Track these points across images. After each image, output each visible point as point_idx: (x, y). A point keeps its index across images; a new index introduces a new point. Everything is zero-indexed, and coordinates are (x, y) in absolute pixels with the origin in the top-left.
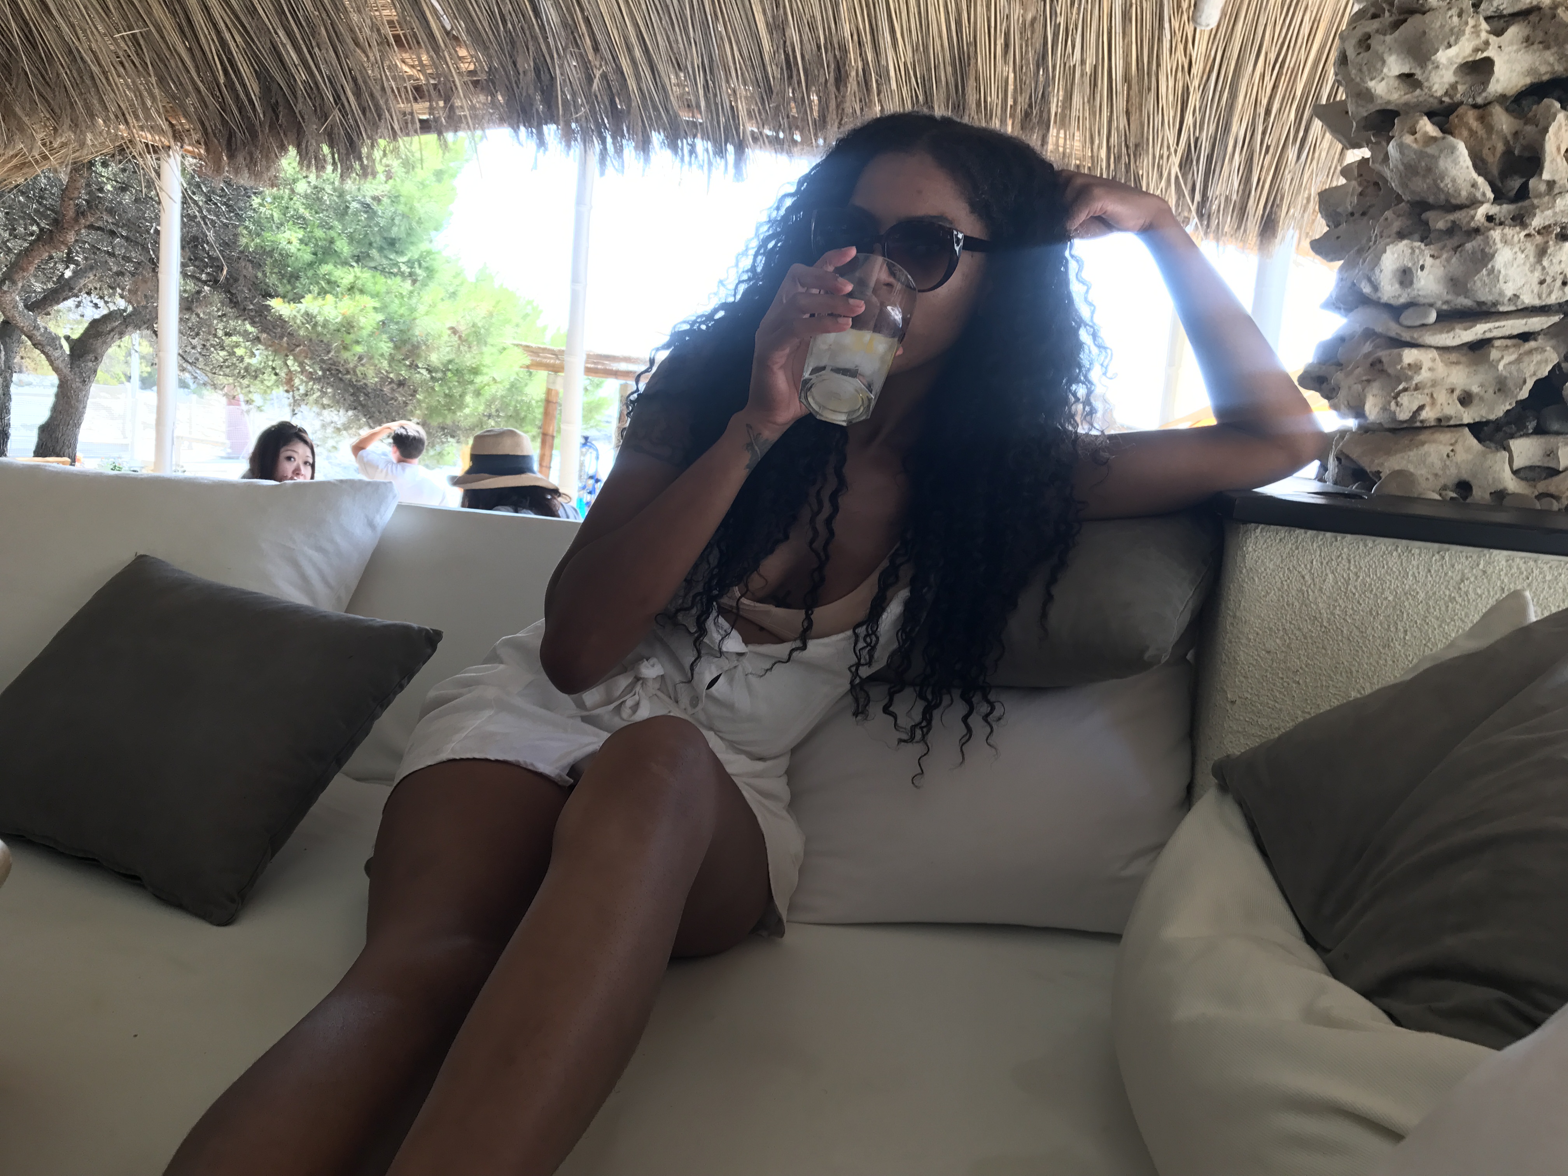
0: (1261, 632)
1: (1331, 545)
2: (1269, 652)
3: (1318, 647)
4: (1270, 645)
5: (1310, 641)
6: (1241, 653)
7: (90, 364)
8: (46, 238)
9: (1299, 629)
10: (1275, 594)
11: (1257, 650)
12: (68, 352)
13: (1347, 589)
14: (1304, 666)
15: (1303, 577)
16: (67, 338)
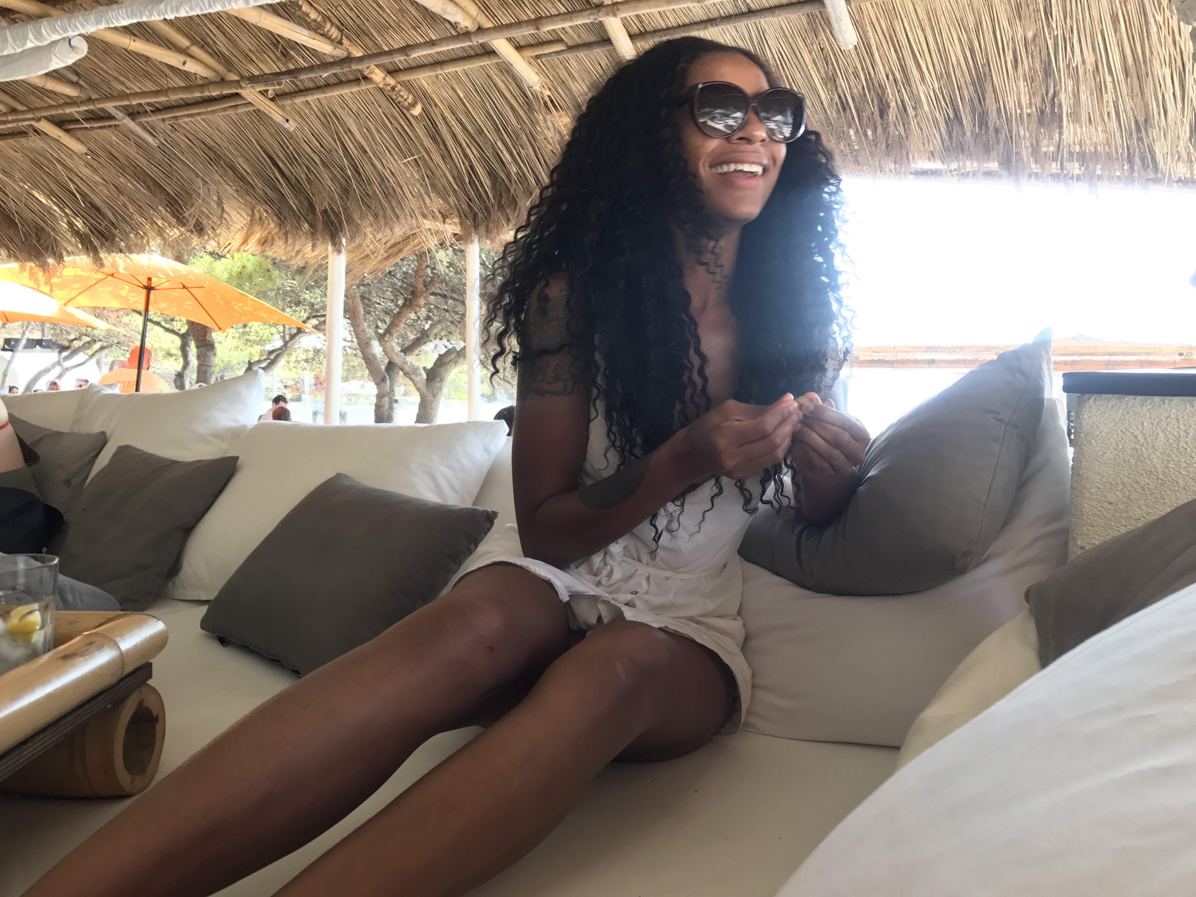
0: (1101, 487)
1: (1160, 408)
2: (1110, 503)
3: (1156, 498)
4: (1111, 497)
5: (1148, 492)
6: (1086, 505)
7: (438, 384)
8: (409, 304)
9: (1137, 482)
10: (1111, 453)
11: (1099, 502)
12: (425, 377)
13: (1178, 445)
14: (1144, 515)
15: (1136, 437)
16: (424, 368)
